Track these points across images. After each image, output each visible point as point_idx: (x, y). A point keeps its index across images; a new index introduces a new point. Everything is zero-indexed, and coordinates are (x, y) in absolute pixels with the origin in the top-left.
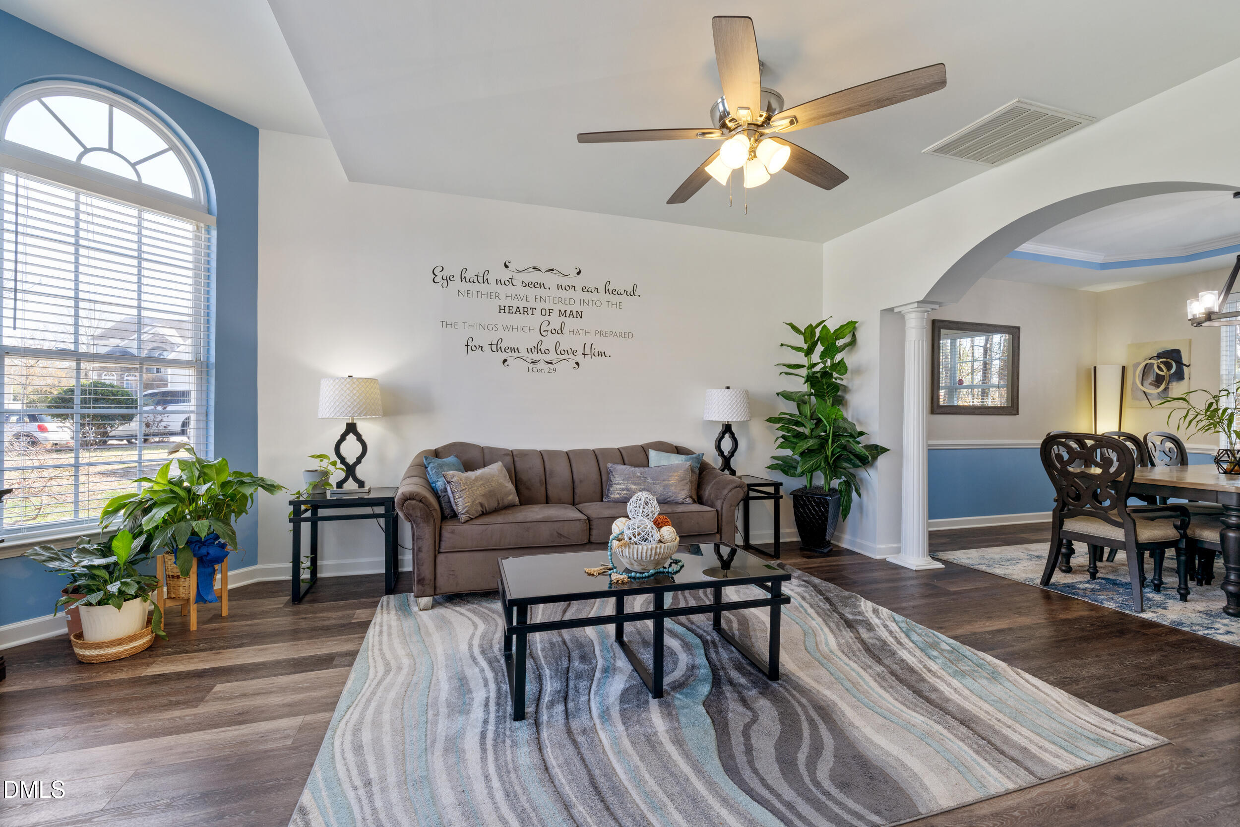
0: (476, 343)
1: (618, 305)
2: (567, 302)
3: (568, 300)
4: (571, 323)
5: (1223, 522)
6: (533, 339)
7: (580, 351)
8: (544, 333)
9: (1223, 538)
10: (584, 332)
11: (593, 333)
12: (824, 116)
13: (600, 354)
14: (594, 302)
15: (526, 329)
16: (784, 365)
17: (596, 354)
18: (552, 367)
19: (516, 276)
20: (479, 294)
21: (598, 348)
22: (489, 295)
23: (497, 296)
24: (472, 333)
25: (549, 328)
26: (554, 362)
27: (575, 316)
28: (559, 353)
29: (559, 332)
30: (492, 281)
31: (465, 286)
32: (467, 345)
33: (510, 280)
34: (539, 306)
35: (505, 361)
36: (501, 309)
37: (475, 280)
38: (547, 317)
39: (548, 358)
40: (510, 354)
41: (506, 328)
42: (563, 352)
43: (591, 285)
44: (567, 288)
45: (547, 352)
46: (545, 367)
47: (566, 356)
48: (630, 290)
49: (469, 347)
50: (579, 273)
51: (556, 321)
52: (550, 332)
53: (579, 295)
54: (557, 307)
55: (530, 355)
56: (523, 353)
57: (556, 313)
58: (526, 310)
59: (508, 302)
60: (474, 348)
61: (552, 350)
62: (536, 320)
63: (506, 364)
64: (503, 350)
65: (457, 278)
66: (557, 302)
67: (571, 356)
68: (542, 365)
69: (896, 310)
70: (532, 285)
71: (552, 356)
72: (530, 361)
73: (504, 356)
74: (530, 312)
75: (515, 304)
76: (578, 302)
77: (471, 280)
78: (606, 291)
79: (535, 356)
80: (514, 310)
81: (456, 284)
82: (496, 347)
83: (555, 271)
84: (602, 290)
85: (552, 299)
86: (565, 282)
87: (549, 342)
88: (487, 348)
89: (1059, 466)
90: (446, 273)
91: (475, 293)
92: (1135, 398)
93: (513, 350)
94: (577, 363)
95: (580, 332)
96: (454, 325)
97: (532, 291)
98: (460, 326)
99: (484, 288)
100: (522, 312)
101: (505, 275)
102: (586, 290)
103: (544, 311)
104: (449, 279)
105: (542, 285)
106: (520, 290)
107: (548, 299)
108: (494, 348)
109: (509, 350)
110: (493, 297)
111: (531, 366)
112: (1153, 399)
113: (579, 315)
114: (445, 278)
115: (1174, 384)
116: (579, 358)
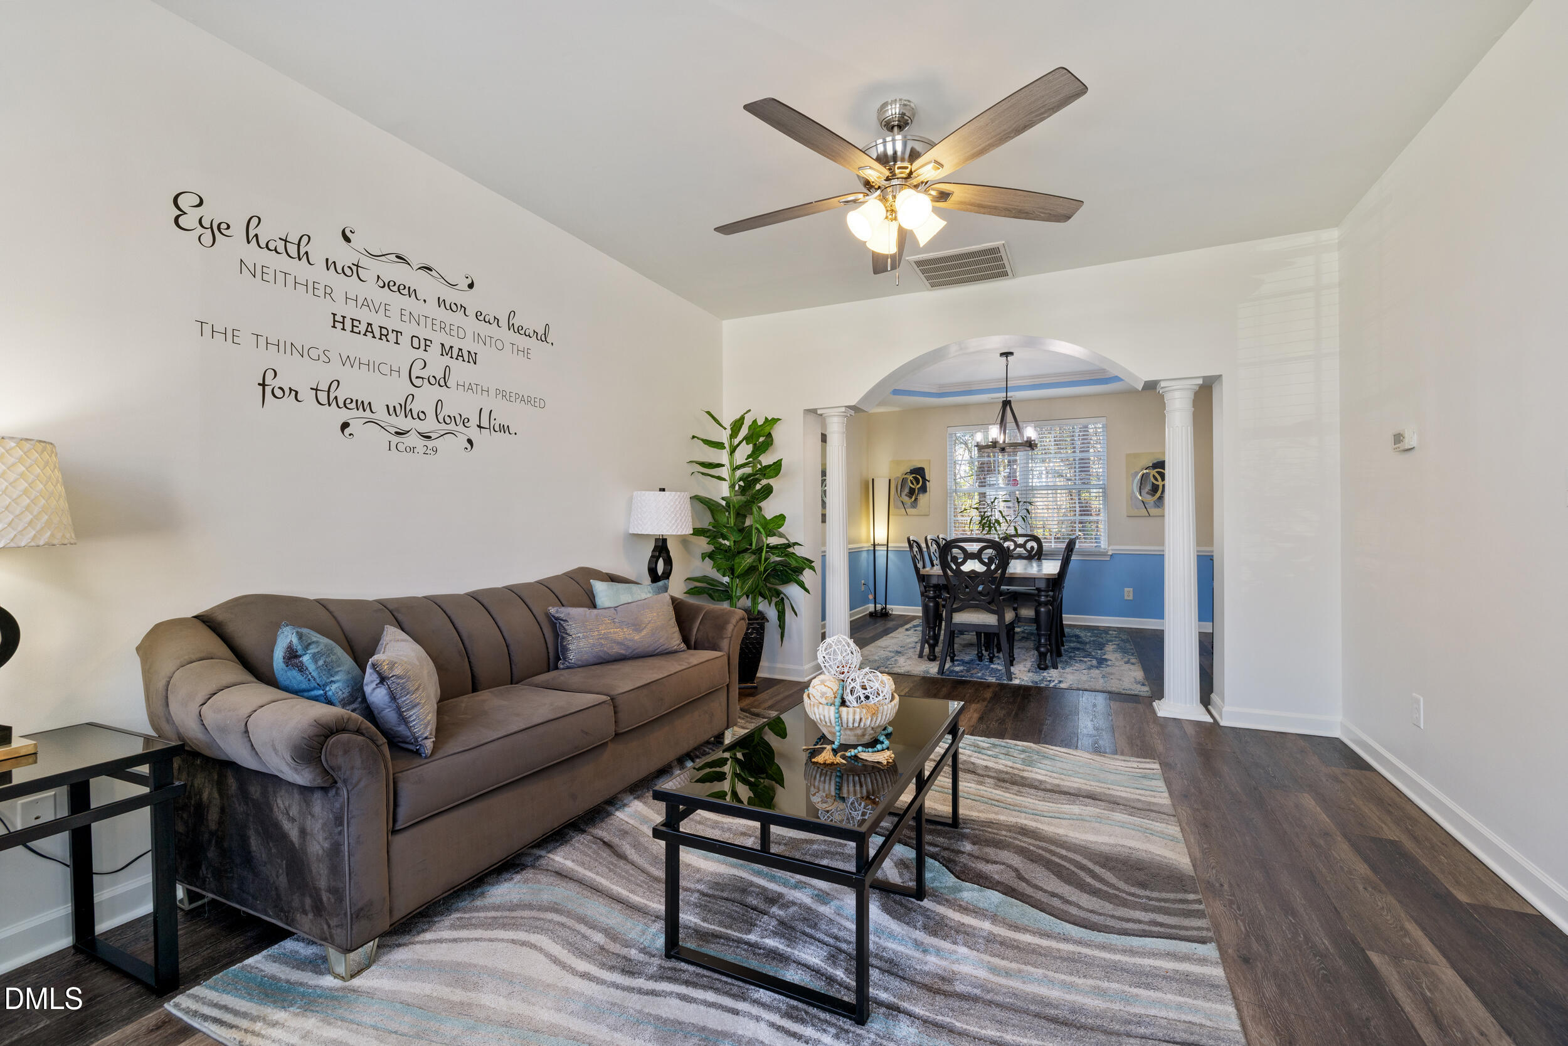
0: (283, 381)
1: (526, 352)
2: (454, 333)
3: (455, 328)
4: (460, 371)
5: (1036, 600)
6: (396, 390)
7: (474, 421)
8: (415, 381)
9: (1037, 612)
10: (479, 388)
11: (492, 392)
12: (972, 204)
13: (504, 429)
14: (493, 341)
15: (385, 369)
16: (698, 463)
17: (497, 429)
18: (430, 444)
19: (365, 261)
20: (290, 279)
21: (500, 419)
22: (311, 287)
23: (328, 293)
24: (272, 358)
25: (424, 374)
26: (434, 436)
27: (466, 359)
28: (441, 420)
29: (442, 383)
30: (317, 257)
31: (255, 255)
32: (263, 385)
33: (354, 268)
34: (409, 330)
35: (345, 426)
36: (337, 322)
37: (281, 249)
38: (420, 353)
39: (423, 427)
40: (355, 413)
41: (346, 361)
42: (448, 420)
43: (490, 311)
44: (454, 308)
45: (422, 416)
46: (420, 443)
47: (452, 426)
48: (541, 332)
49: (268, 390)
50: (471, 286)
51: (436, 364)
52: (426, 381)
53: (471, 324)
54: (438, 338)
55: (393, 419)
56: (381, 414)
57: (435, 349)
58: (384, 332)
59: (350, 311)
60: (279, 393)
61: (431, 414)
62: (402, 355)
63: (347, 431)
64: (341, 404)
65: (238, 230)
66: (437, 328)
67: (461, 428)
68: (413, 440)
69: (819, 412)
70: (395, 288)
71: (429, 425)
72: (393, 430)
73: (344, 415)
74: (392, 337)
75: (365, 316)
76: (470, 335)
77: (272, 246)
78: (510, 326)
79: (403, 423)
80: (363, 328)
81: (234, 246)
82: (327, 395)
83: (433, 273)
84: (504, 322)
85: (429, 321)
86: (451, 296)
87: (426, 397)
88: (307, 395)
89: (954, 567)
90: (209, 213)
91: (281, 276)
92: (896, 507)
93: (361, 405)
94: (470, 441)
95: (474, 387)
96: (231, 335)
97: (397, 301)
98: (247, 339)
99: (299, 269)
100: (377, 335)
101: (345, 255)
102: (481, 318)
103: (416, 342)
104: (218, 229)
105: (412, 293)
106: (370, 290)
107: (422, 319)
108: (323, 397)
109: (353, 405)
110: (321, 293)
111: (395, 439)
112: (908, 508)
113: (473, 358)
114: (206, 223)
115: (921, 495)
116: (473, 432)
